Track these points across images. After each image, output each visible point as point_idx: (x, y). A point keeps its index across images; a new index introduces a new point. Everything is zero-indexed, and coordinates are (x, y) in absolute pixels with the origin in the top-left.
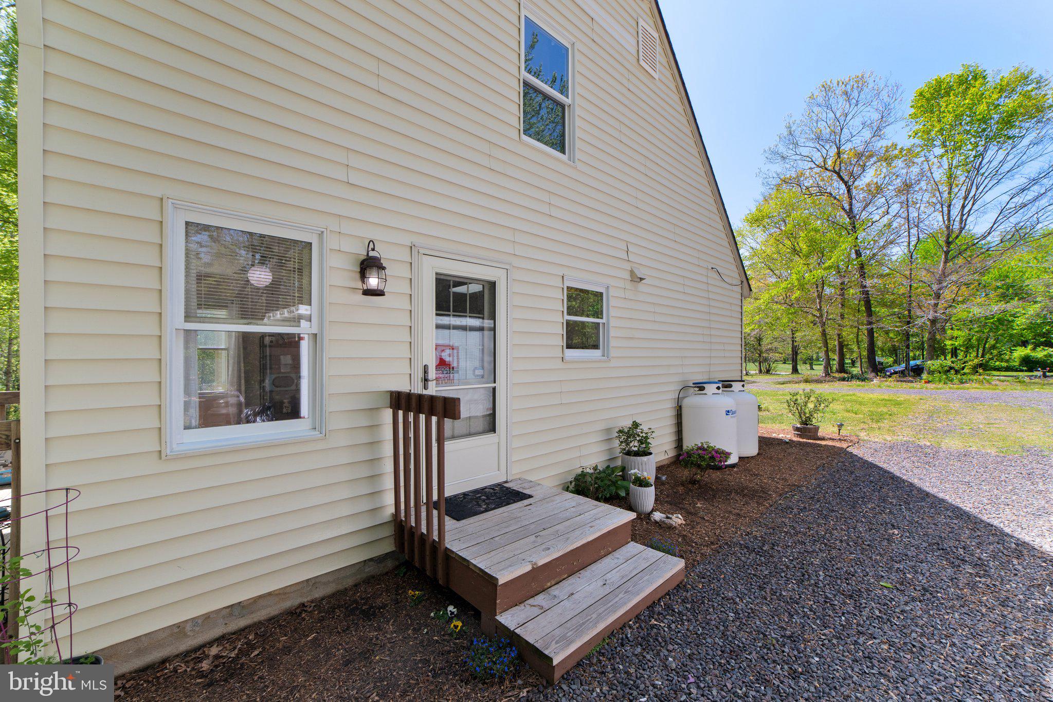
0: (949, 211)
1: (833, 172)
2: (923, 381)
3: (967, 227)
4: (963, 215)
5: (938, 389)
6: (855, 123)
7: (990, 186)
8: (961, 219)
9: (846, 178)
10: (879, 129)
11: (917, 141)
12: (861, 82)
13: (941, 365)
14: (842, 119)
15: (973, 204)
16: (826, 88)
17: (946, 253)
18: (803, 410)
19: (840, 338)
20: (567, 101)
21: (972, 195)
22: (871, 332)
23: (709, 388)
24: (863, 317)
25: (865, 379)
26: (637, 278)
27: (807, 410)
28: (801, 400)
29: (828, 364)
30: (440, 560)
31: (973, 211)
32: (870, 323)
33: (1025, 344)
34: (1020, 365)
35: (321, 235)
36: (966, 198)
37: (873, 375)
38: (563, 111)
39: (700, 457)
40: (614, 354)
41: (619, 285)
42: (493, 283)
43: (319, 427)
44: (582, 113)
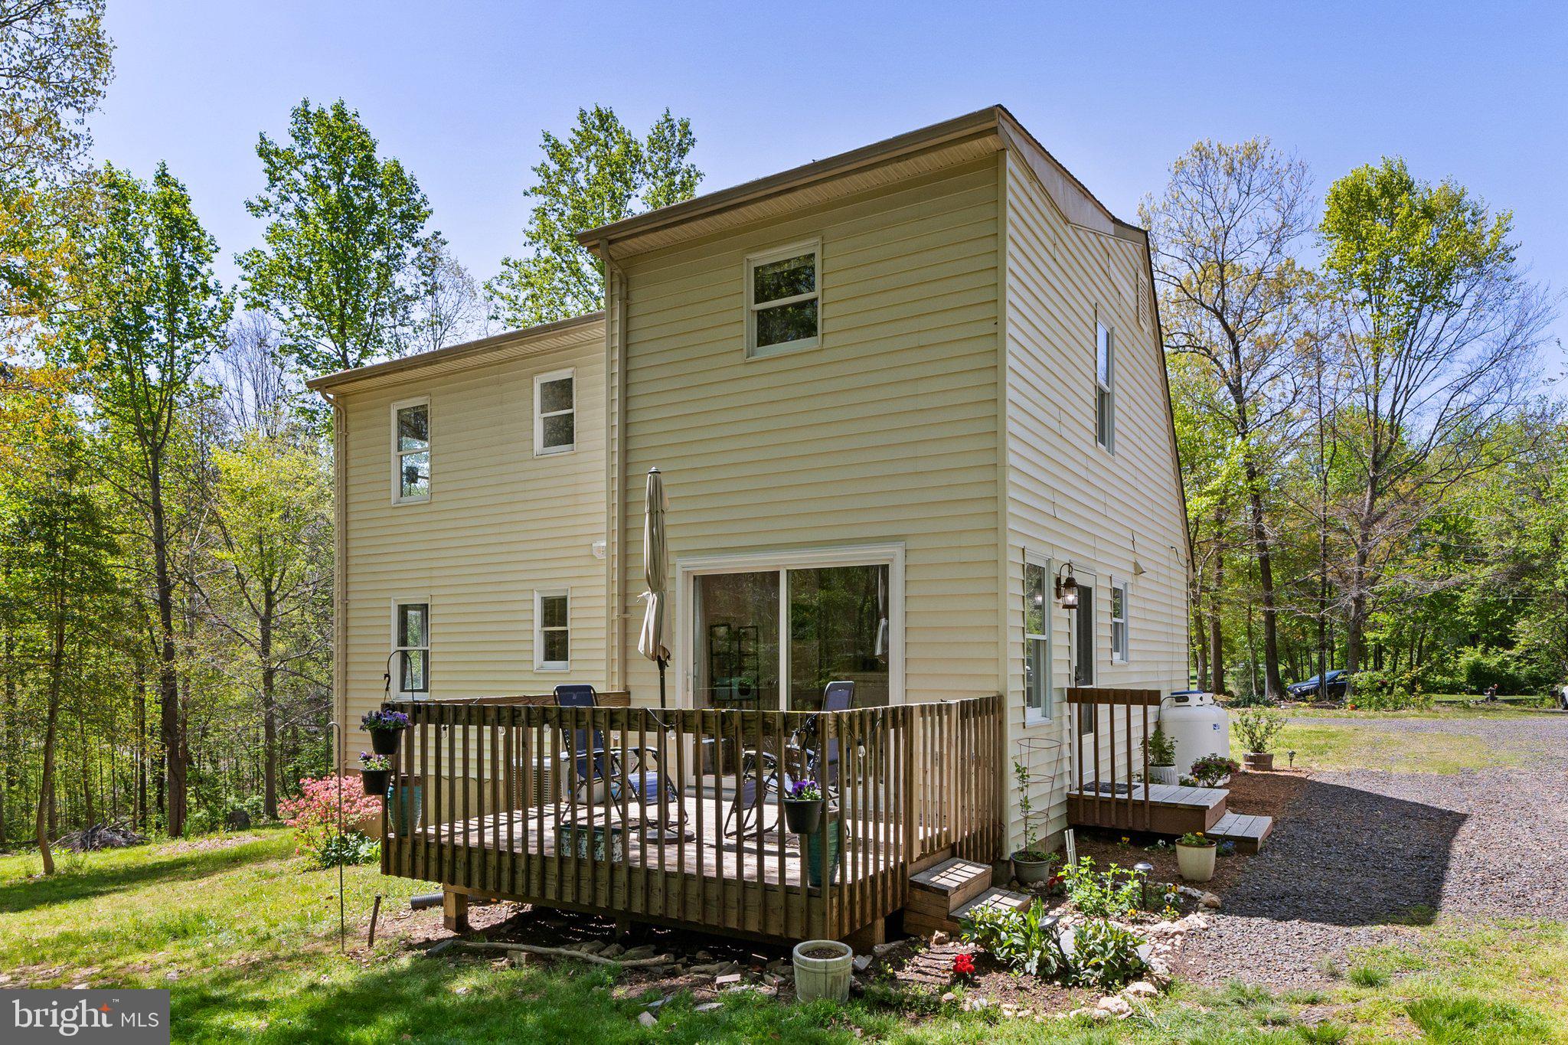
0: (1376, 407)
1: (1212, 310)
2: (1349, 706)
3: (1399, 438)
4: (1393, 417)
5: (1370, 718)
6: (1247, 227)
7: (1426, 370)
8: (1392, 422)
9: (1231, 324)
10: (1279, 241)
11: (1333, 275)
12: (1253, 157)
13: (1371, 678)
14: (1226, 215)
15: (1406, 400)
16: (1202, 154)
17: (1374, 481)
18: (1254, 735)
19: (1217, 626)
20: (1108, 389)
21: (1404, 384)
22: (1271, 618)
23: (1194, 699)
24: (1256, 588)
25: (1268, 704)
26: (1139, 571)
27: (1258, 734)
28: (1252, 721)
29: (1204, 675)
30: (1147, 810)
31: (1405, 412)
32: (1269, 602)
33: (1473, 640)
34: (1468, 682)
35: (1048, 561)
36: (1397, 389)
37: (1275, 697)
38: (1103, 399)
39: (1218, 767)
40: (1130, 659)
41: (1130, 581)
42: (1090, 589)
43: (1048, 714)
44: (1117, 401)
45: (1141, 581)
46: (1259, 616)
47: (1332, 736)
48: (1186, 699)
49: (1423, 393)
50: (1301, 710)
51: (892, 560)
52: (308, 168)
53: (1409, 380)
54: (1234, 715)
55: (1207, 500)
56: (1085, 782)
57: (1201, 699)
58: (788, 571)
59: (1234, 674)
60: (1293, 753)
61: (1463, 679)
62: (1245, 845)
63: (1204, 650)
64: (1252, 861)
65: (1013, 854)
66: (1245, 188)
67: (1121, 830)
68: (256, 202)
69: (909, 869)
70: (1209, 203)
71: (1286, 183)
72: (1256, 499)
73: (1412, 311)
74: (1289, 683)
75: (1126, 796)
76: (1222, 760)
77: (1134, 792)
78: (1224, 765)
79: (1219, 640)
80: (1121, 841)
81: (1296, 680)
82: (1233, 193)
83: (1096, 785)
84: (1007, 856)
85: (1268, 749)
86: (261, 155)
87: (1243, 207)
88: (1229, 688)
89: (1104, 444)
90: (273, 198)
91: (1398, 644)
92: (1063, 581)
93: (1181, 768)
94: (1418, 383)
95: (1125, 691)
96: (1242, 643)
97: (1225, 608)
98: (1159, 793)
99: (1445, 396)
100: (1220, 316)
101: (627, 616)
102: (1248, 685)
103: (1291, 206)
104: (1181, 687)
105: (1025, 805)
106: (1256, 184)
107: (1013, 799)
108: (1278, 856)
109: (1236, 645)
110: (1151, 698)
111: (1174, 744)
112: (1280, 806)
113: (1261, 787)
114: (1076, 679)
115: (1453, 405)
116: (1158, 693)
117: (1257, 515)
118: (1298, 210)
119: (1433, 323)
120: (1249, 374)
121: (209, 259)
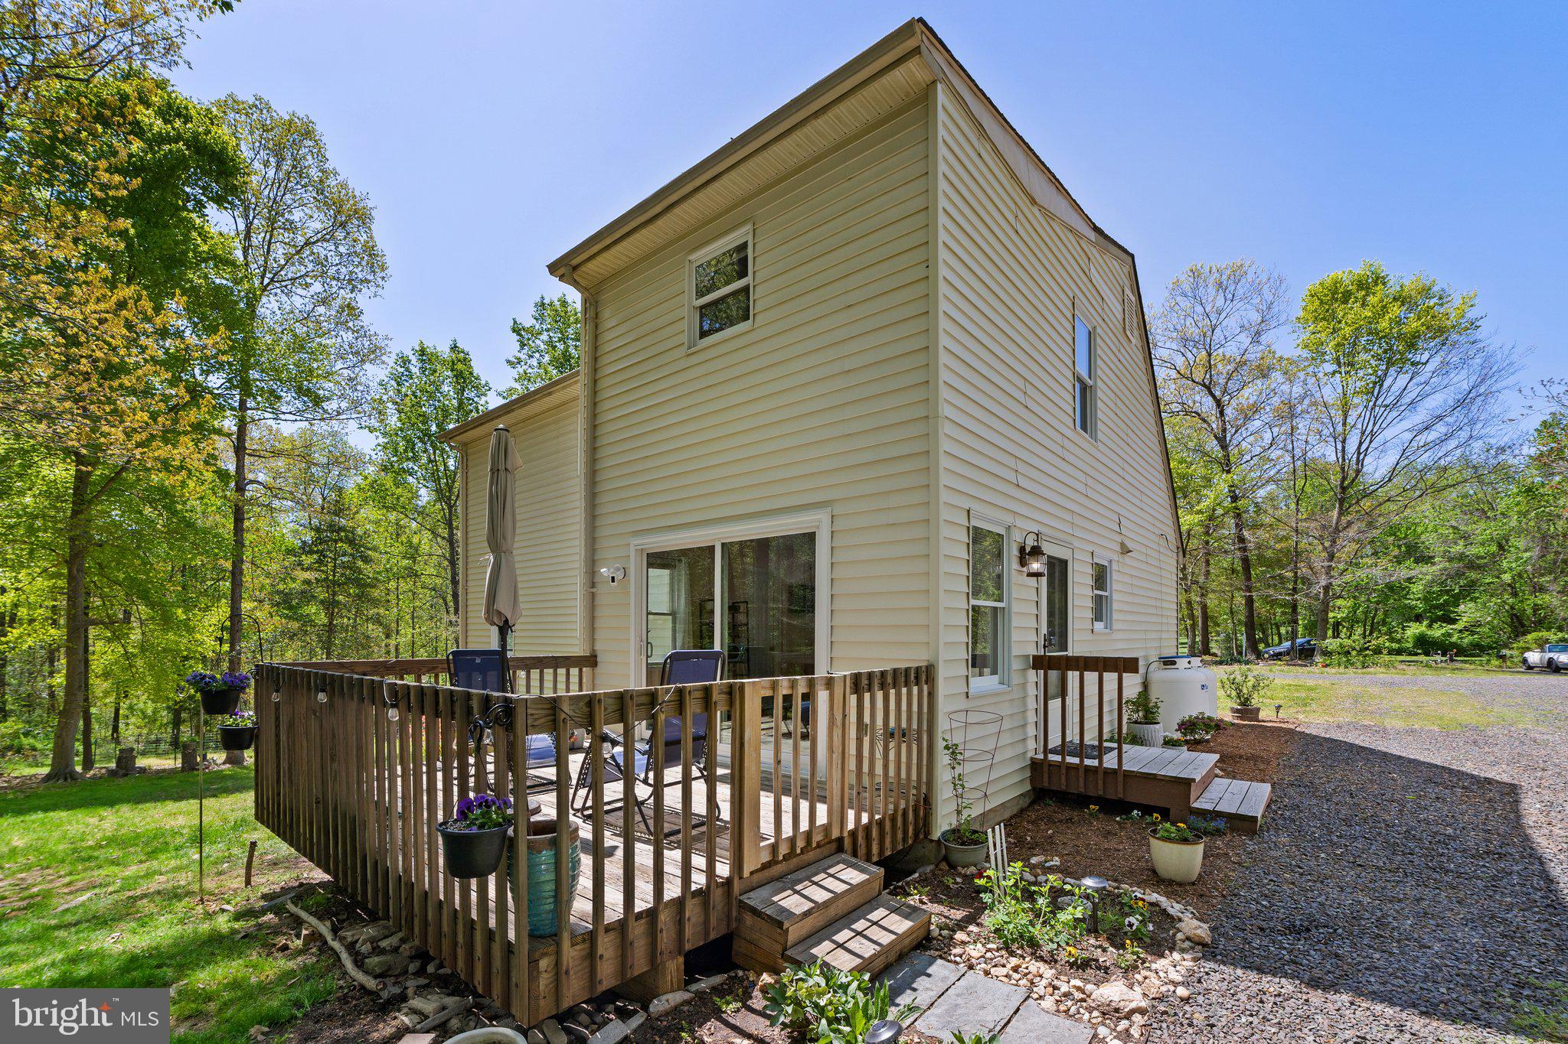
0: (1344, 448)
1: (1202, 385)
2: (1320, 665)
3: (1364, 469)
4: (1359, 454)
5: (1341, 674)
6: (1232, 323)
7: (1389, 419)
8: (1358, 458)
9: (1218, 394)
10: (1258, 333)
11: (1305, 354)
12: (1237, 274)
13: (1340, 644)
14: (1213, 317)
15: (1371, 442)
16: (1195, 274)
17: (1342, 501)
18: (1241, 691)
19: (1204, 607)
20: (1090, 382)
21: (1370, 428)
22: (1250, 601)
23: (1182, 663)
24: (1239, 581)
25: (1247, 663)
26: (1125, 551)
27: (1245, 691)
28: (1239, 679)
29: (1194, 642)
30: (1120, 779)
31: (1370, 450)
32: (1249, 589)
33: (1418, 618)
34: (1414, 647)
35: (1008, 528)
36: (1363, 433)
37: (1253, 657)
38: (1085, 392)
39: (1205, 725)
40: (1114, 627)
41: (1116, 558)
42: (1066, 562)
43: (1006, 681)
44: (1099, 393)
45: (1127, 559)
46: (1240, 600)
47: (1310, 689)
48: (1174, 663)
49: (1388, 434)
50: (1277, 667)
51: (818, 527)
52: (545, 337)
53: (1374, 424)
54: (1221, 672)
55: (1197, 518)
56: (1050, 746)
57: (1189, 662)
58: (723, 544)
59: (1217, 641)
60: (1280, 706)
61: (1409, 645)
62: (1242, 824)
63: (1194, 626)
64: (1251, 846)
65: (944, 834)
66: (1230, 296)
67: (1090, 797)
68: (513, 359)
69: (737, 886)
70: (1199, 309)
71: (1266, 290)
72: (1238, 516)
73: (1380, 373)
74: (1261, 646)
75: (1096, 763)
76: (1209, 718)
77: (1106, 758)
78: (1213, 724)
79: (1206, 617)
80: (1089, 809)
81: (1267, 645)
82: (1220, 301)
83: (1062, 750)
84: (936, 835)
85: (1255, 702)
86: (514, 331)
87: (1228, 310)
88: (1213, 651)
89: (1086, 432)
90: (523, 357)
91: (1352, 621)
92: (1028, 550)
93: (1166, 727)
94: (1384, 426)
95: (1097, 658)
96: (1226, 620)
97: (1211, 596)
98: (1138, 759)
99: (1409, 436)
100: (1208, 388)
101: (594, 590)
102: (1229, 649)
103: (1269, 308)
104: (1170, 652)
105: (958, 782)
106: (1240, 292)
107: (944, 775)
108: (1284, 839)
109: (1220, 620)
110: (1129, 665)
111: (1159, 704)
112: (1274, 763)
113: (1250, 739)
114: (1045, 647)
115: (1414, 444)
116: (1136, 660)
117: (1239, 526)
118: (1275, 310)
119: (1396, 382)
120: (1233, 431)
121: (485, 395)
